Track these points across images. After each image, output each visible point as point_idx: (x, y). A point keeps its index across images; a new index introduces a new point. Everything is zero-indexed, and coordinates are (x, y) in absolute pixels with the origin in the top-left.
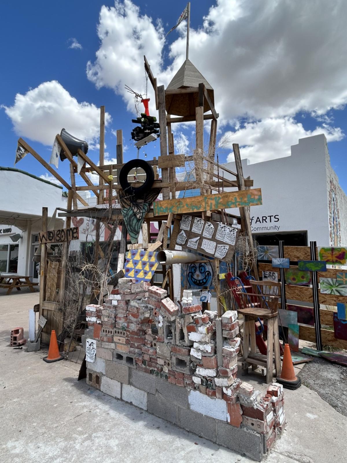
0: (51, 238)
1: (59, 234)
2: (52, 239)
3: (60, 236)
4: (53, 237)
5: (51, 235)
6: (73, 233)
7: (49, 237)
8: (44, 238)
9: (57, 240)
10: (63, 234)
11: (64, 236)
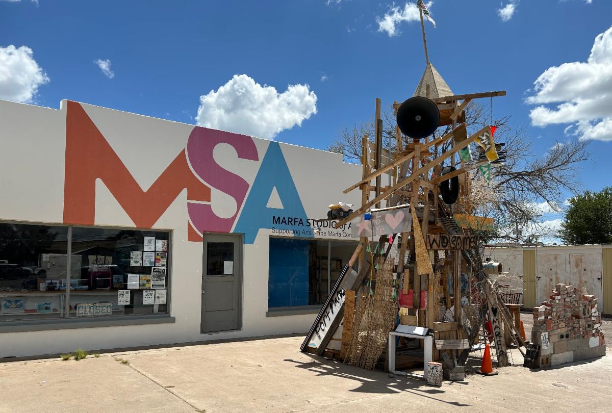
0: (445, 244)
1: (454, 241)
2: (447, 245)
3: (455, 243)
4: (447, 243)
5: (446, 241)
6: (470, 242)
7: (442, 243)
8: (435, 244)
9: (451, 247)
10: (459, 241)
11: (460, 244)
